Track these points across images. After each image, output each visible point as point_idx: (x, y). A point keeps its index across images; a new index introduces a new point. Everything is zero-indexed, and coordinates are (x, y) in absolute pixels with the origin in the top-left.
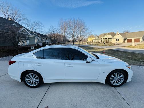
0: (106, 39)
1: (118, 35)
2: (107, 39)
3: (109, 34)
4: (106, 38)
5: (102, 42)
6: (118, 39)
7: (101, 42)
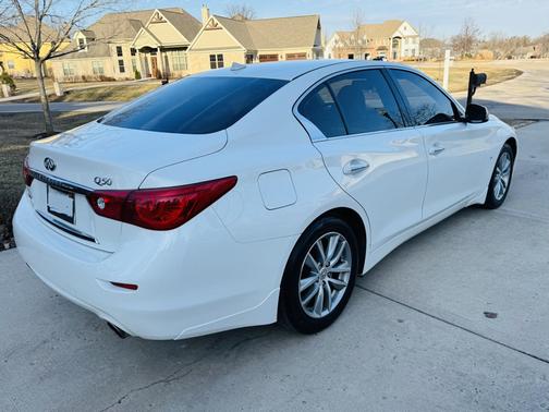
0: (149, 55)
1: (215, 27)
2: (152, 51)
3: (160, 21)
4: (147, 50)
5: (129, 73)
6: (220, 57)
7: (117, 75)
